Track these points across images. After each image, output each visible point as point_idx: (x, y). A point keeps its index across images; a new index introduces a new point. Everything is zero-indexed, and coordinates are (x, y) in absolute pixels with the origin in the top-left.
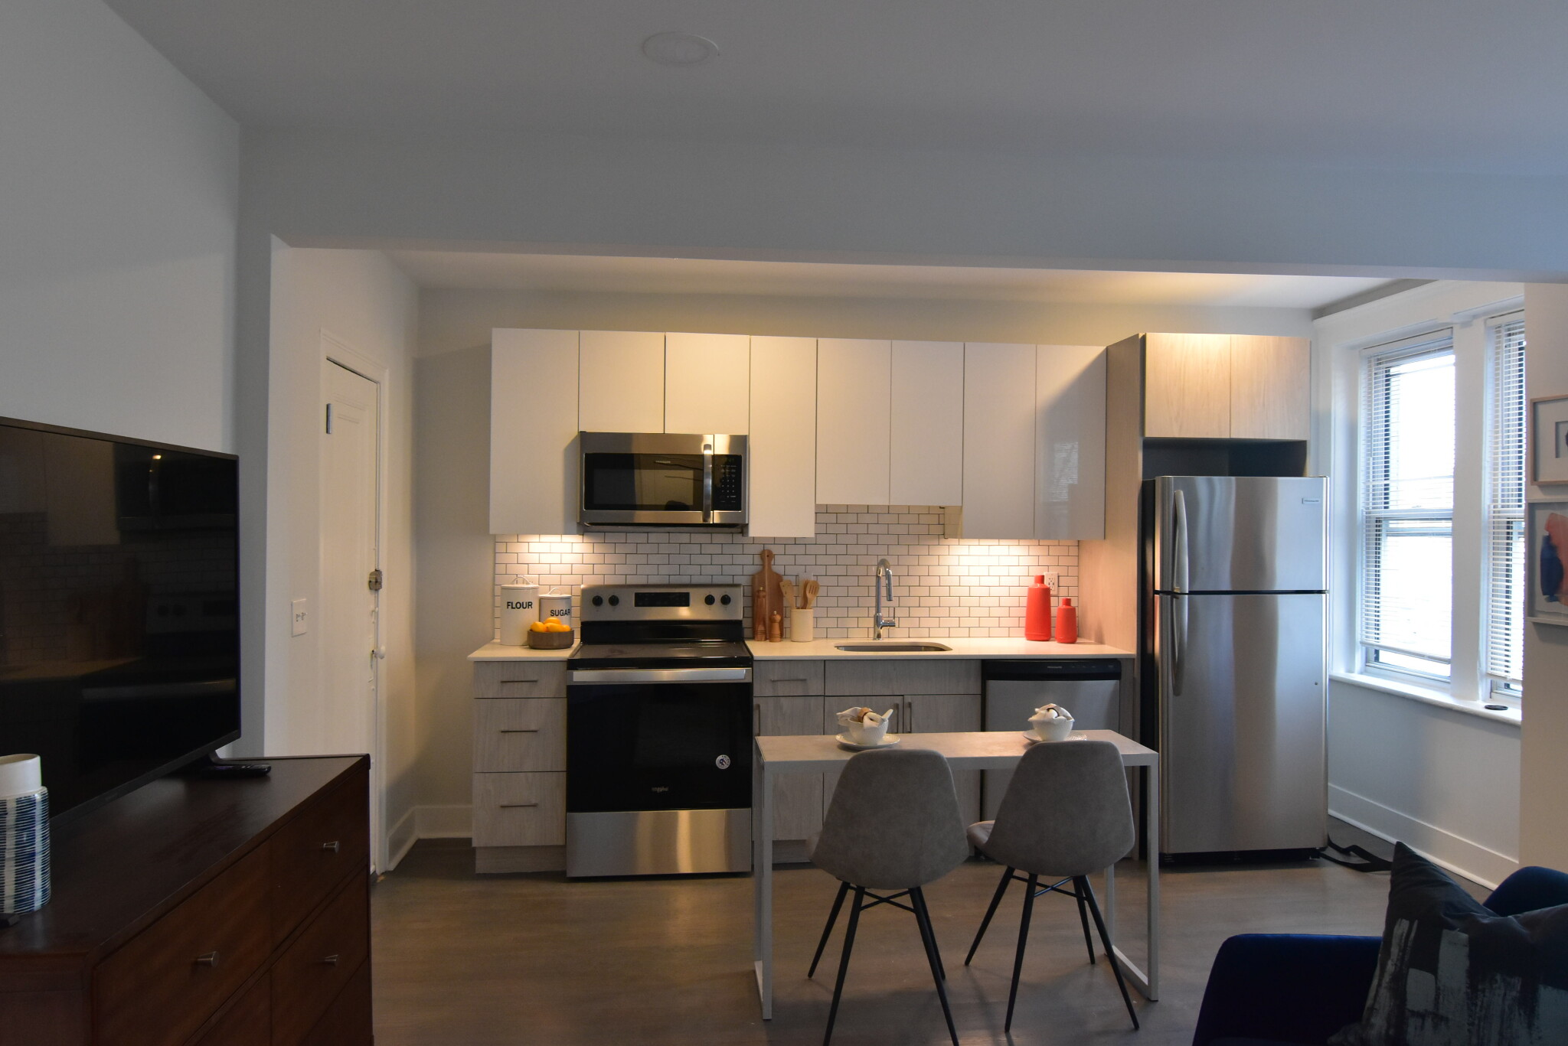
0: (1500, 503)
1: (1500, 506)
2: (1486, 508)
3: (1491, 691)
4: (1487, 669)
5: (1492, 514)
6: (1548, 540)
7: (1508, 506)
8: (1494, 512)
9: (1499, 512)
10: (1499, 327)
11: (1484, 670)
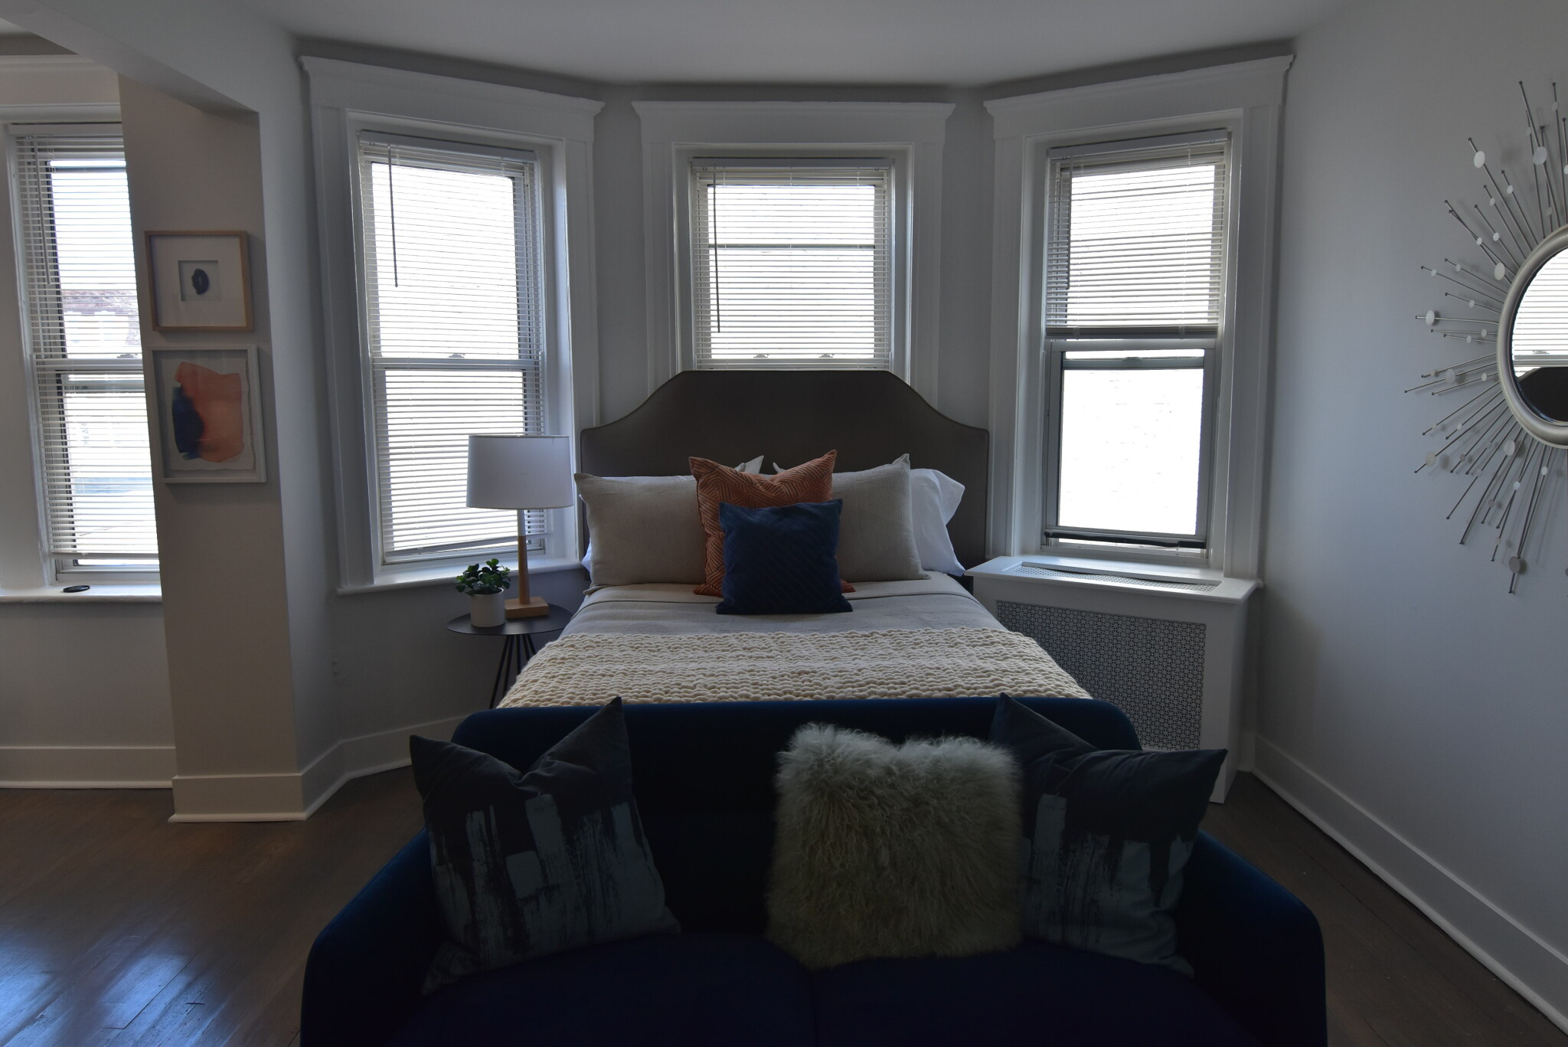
0: (43, 353)
1: (43, 356)
2: (28, 358)
3: (57, 572)
4: (49, 547)
5: (35, 366)
6: (180, 392)
7: (51, 356)
8: (37, 363)
9: (44, 363)
10: (22, 138)
11: (47, 550)
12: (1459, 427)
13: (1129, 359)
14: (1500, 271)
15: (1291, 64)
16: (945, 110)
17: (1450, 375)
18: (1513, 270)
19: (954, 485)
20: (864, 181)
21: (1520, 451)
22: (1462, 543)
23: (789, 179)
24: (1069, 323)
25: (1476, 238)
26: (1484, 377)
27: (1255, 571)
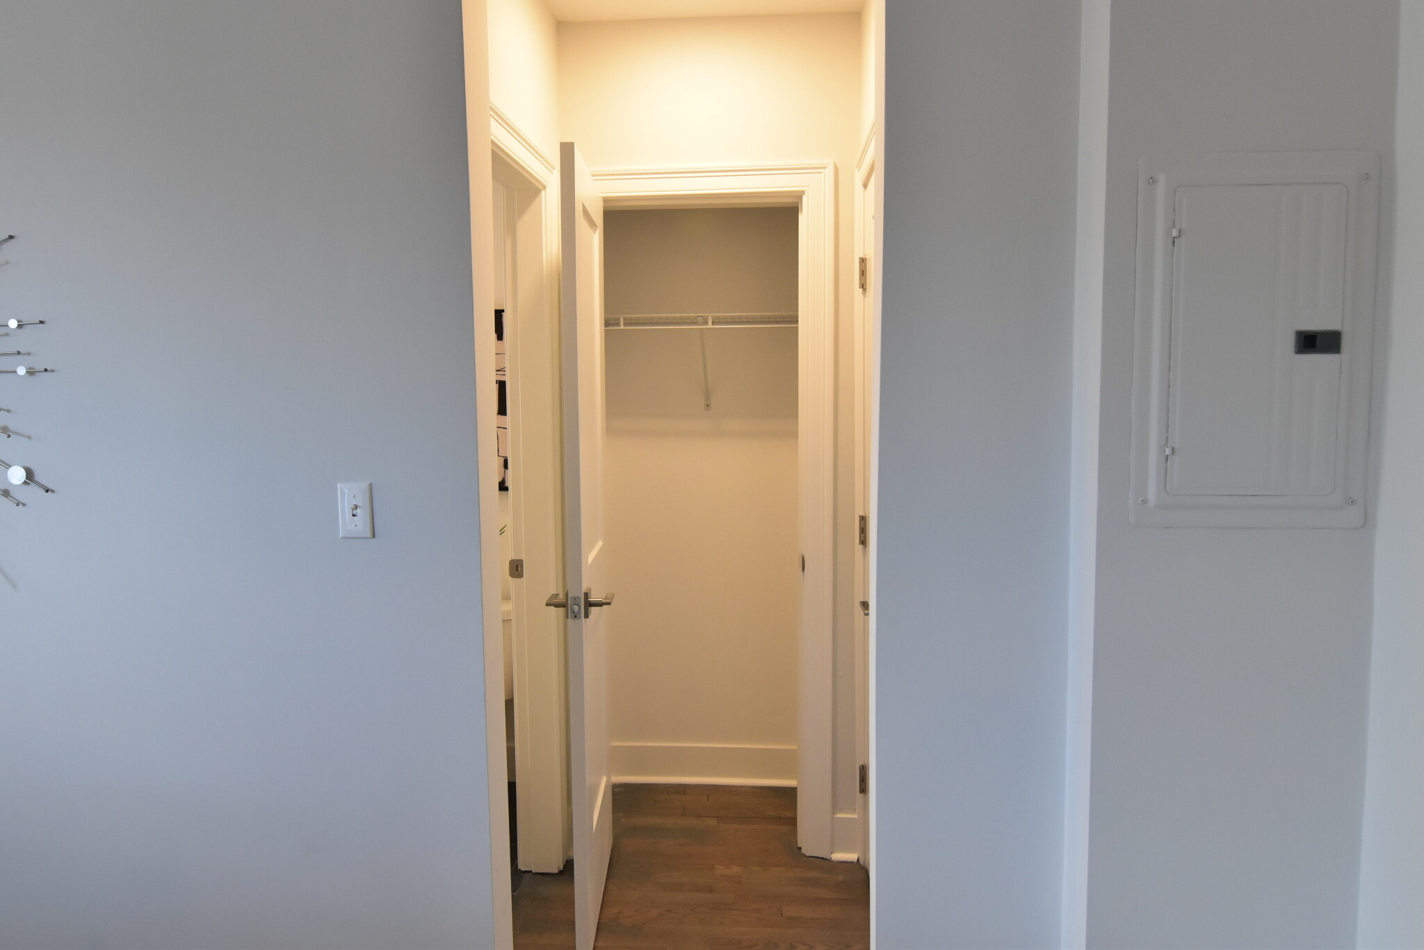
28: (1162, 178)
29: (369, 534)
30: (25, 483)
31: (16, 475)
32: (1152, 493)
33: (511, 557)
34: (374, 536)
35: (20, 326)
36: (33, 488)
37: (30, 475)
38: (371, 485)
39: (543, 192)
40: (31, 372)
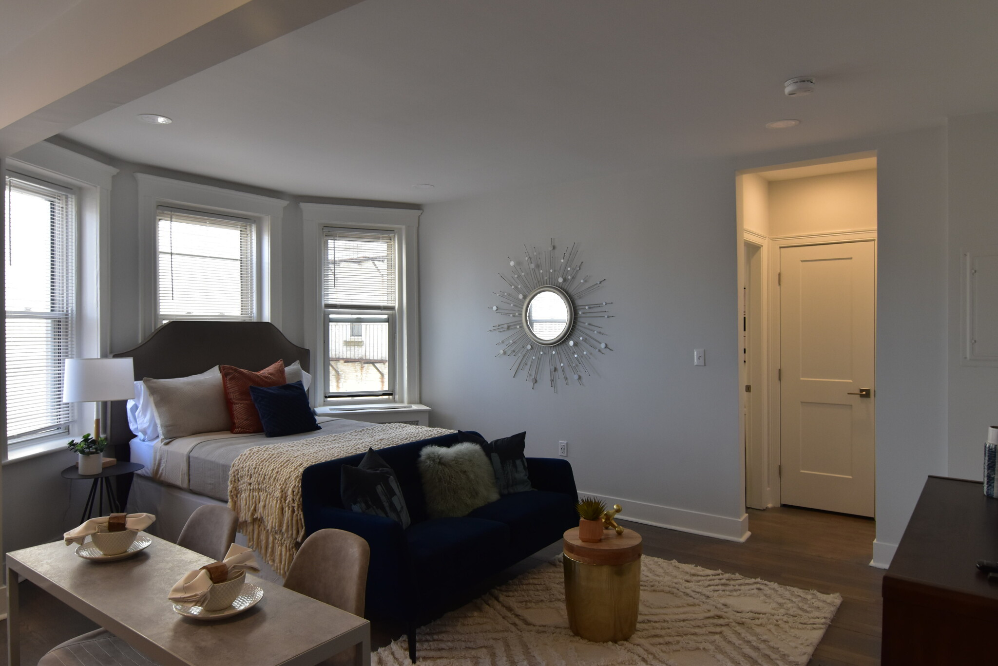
12: (511, 341)
13: (358, 318)
14: (521, 296)
15: (422, 213)
16: (284, 203)
17: (506, 326)
18: (525, 297)
19: (308, 375)
20: (235, 226)
21: (532, 348)
22: (514, 377)
23: (206, 223)
24: (329, 302)
25: (511, 286)
26: (518, 327)
27: (419, 401)
28: (968, 254)
29: (703, 365)
30: (605, 348)
31: (603, 346)
32: (968, 356)
33: (746, 384)
34: (705, 365)
35: (606, 304)
36: (607, 350)
37: (606, 346)
38: (705, 350)
39: (762, 248)
40: (608, 317)
